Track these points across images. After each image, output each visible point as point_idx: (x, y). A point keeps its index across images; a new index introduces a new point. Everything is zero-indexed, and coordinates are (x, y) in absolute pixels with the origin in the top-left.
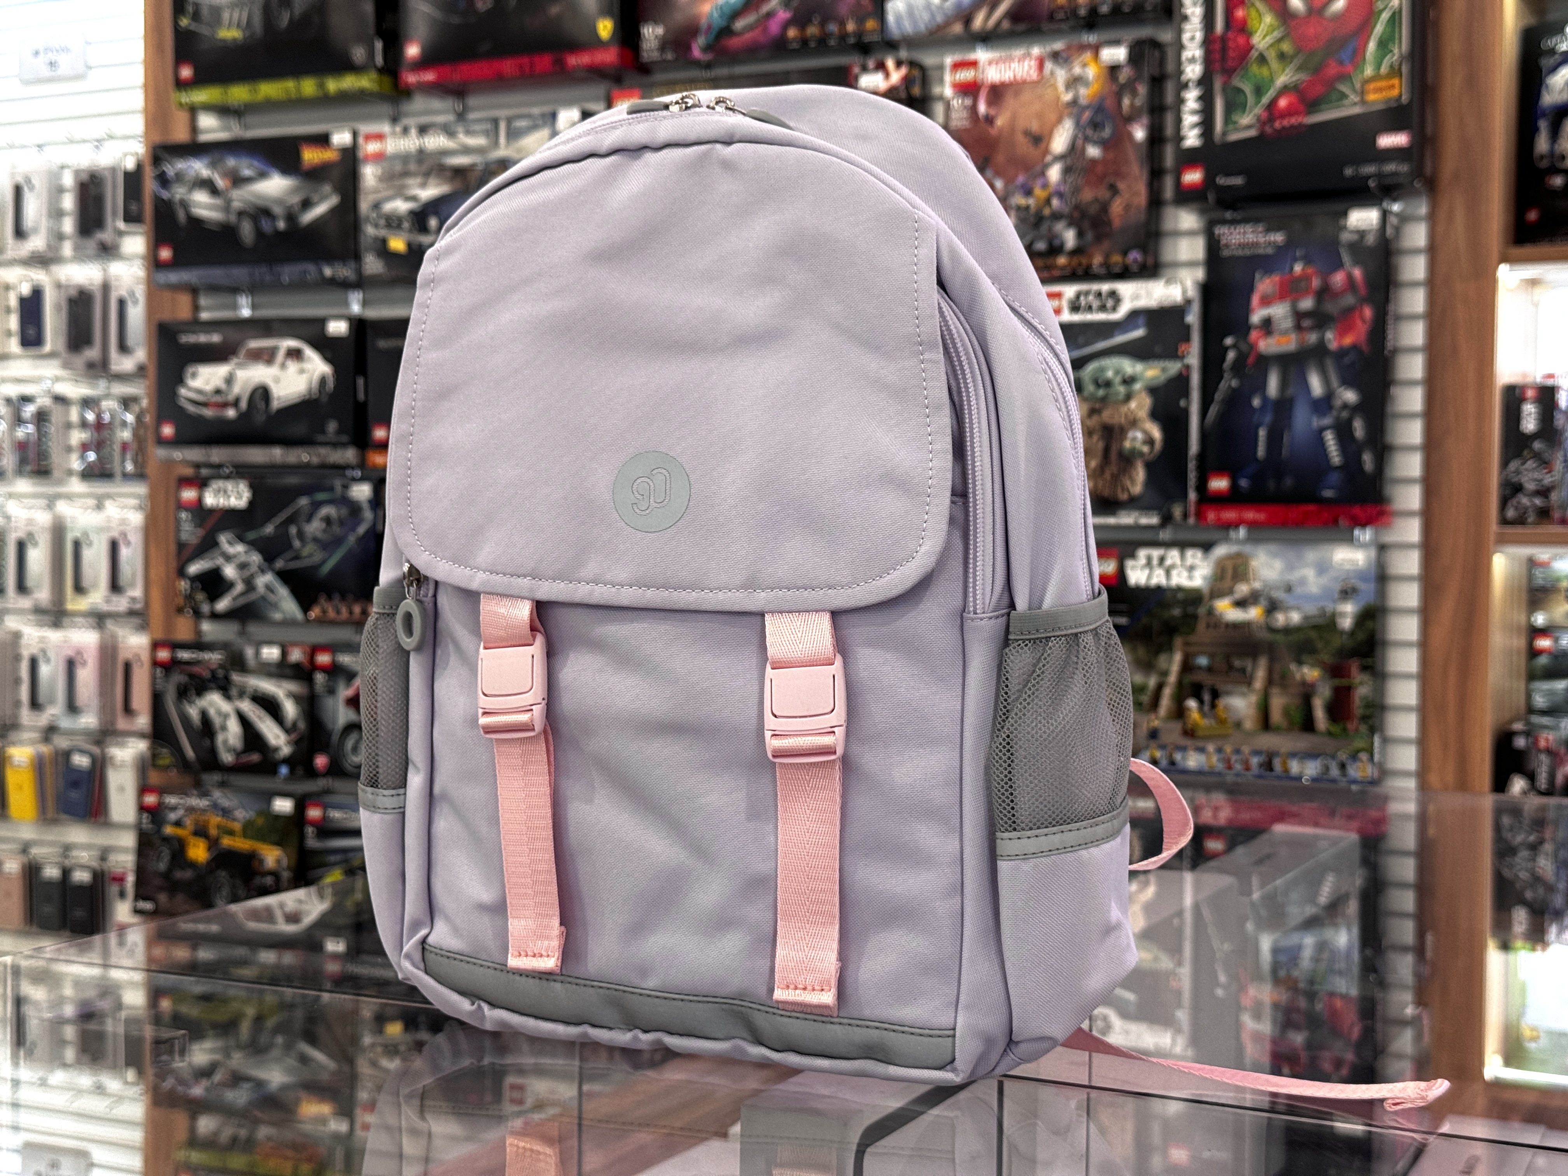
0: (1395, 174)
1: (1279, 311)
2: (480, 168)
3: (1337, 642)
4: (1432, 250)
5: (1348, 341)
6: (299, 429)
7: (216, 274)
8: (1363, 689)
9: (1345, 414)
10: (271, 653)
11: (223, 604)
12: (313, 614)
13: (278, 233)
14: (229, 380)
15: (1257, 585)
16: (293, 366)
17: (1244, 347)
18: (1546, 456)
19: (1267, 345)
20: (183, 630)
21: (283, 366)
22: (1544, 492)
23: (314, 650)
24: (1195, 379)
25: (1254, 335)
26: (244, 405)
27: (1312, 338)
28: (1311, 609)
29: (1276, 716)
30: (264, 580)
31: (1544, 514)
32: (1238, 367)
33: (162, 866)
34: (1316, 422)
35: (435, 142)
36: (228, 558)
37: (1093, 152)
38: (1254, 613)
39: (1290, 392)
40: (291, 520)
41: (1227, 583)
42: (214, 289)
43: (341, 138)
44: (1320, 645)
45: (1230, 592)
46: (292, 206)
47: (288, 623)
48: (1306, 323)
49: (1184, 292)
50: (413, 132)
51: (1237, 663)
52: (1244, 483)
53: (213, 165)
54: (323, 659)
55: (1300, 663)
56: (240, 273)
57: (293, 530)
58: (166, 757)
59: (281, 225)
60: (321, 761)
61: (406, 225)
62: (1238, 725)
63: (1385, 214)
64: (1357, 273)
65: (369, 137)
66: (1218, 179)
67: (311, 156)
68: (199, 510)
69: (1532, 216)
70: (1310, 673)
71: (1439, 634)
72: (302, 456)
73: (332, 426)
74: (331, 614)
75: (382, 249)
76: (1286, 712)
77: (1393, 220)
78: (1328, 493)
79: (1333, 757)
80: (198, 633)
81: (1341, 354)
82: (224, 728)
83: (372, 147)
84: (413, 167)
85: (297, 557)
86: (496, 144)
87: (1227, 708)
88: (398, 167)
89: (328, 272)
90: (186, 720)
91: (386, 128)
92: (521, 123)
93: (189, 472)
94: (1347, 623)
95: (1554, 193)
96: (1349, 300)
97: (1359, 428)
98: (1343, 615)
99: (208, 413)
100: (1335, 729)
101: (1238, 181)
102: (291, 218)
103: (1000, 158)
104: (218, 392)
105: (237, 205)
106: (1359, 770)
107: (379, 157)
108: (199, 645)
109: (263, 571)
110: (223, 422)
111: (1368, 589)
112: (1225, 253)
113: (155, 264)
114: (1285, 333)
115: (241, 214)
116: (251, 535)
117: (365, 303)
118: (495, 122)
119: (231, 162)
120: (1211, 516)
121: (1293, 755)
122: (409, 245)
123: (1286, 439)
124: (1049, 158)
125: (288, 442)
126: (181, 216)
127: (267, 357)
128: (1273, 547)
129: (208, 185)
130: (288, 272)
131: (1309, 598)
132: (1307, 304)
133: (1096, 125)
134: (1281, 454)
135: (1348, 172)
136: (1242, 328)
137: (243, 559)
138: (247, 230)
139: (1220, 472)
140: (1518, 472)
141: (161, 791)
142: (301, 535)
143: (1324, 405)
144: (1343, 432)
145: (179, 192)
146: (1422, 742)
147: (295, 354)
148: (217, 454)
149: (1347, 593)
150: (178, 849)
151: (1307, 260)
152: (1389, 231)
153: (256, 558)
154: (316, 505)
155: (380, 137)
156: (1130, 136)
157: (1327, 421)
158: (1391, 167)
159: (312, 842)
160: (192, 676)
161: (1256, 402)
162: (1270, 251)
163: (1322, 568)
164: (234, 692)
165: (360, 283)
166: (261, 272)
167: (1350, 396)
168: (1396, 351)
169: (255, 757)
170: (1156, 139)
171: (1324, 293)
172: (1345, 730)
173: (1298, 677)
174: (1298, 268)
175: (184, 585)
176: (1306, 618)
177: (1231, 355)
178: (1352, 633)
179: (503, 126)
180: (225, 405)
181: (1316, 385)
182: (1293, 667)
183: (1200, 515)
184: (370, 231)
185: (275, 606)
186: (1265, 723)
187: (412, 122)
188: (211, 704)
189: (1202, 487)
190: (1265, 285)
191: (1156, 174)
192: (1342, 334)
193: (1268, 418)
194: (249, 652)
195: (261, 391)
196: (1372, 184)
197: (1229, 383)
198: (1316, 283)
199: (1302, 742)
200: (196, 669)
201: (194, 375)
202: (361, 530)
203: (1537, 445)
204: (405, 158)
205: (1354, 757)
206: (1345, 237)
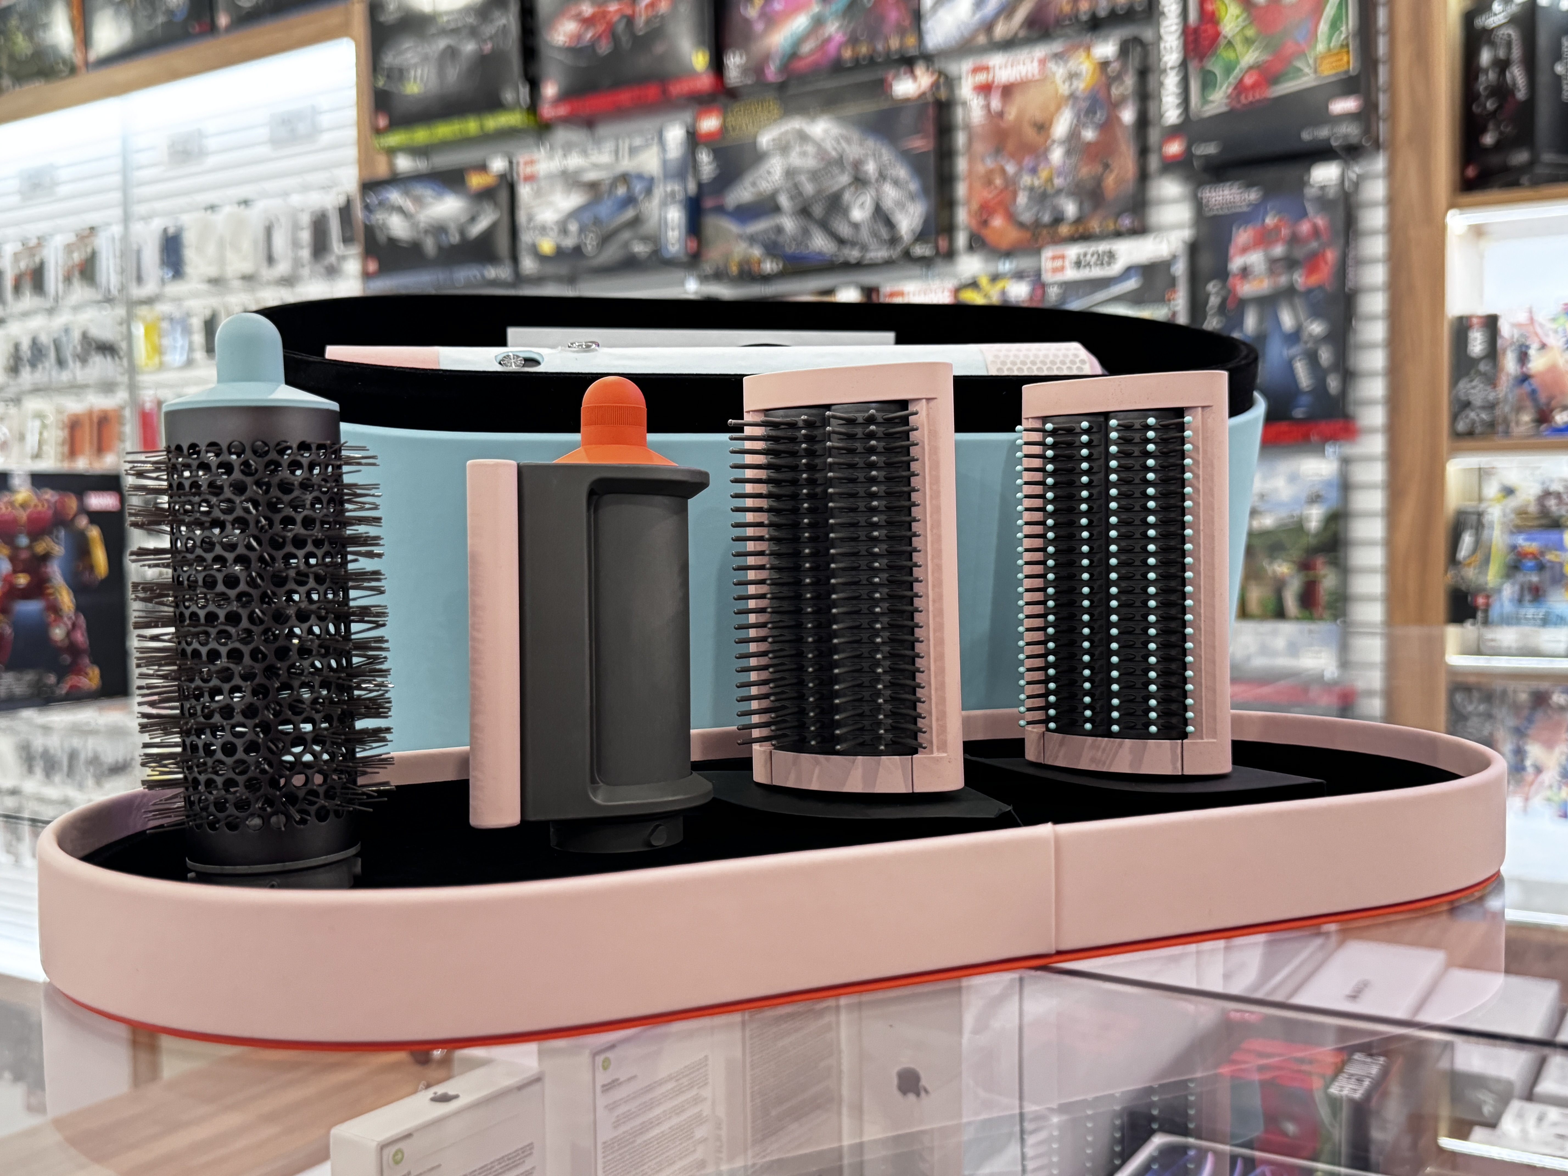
0: (1346, 135)
1: (1255, 259)
2: (607, 181)
3: (1304, 541)
4: (1390, 202)
5: (1315, 281)
8: (1328, 581)
9: (1312, 345)
13: (453, 246)
17: (1225, 292)
18: (1490, 375)
19: (1245, 289)
22: (1490, 407)
25: (1234, 281)
27: (1283, 280)
28: (1283, 514)
29: (1253, 605)
31: (1491, 427)
32: (1220, 308)
34: (1289, 352)
35: (575, 161)
37: (1089, 134)
39: (1265, 327)
43: (498, 165)
44: (1290, 544)
46: (463, 223)
48: (1278, 267)
49: (1172, 248)
50: (559, 155)
53: (405, 194)
55: (1273, 560)
56: (426, 280)
59: (455, 238)
61: (554, 231)
63: (1344, 171)
64: (1321, 221)
66: (1195, 149)
67: (475, 180)
69: (1472, 171)
70: (1282, 568)
75: (535, 251)
76: (1262, 603)
77: (1353, 178)
78: (1300, 413)
81: (1307, 293)
83: (524, 171)
86: (619, 159)
89: (488, 274)
92: (639, 144)
94: (1314, 525)
95: (1486, 150)
96: (1314, 245)
97: (1325, 356)
98: (1309, 518)
100: (1303, 614)
101: (1211, 149)
102: (462, 232)
103: (1011, 145)
105: (421, 224)
107: (531, 178)
111: (1333, 495)
112: (1210, 213)
113: (366, 275)
114: (1261, 277)
115: (425, 231)
118: (618, 142)
119: (416, 190)
122: (556, 247)
123: (1260, 367)
124: (1049, 142)
126: (382, 237)
129: (402, 210)
130: (463, 277)
131: (1281, 504)
132: (1278, 251)
133: (1091, 111)
135: (1306, 135)
136: (1223, 275)
138: (430, 245)
140: (1465, 390)
143: (1294, 337)
144: (1311, 359)
145: (380, 217)
149: (1314, 499)
151: (1277, 213)
152: (1348, 186)
155: (531, 162)
156: (1118, 119)
157: (1297, 350)
158: (1346, 129)
162: (1245, 209)
163: (1293, 479)
165: (517, 282)
167: (1317, 328)
171: (1293, 241)
172: (1311, 615)
173: (1271, 572)
174: (1269, 220)
176: (1279, 522)
177: (1214, 300)
178: (1319, 534)
179: (625, 147)
181: (1287, 320)
182: (1266, 564)
184: (527, 238)
190: (1241, 236)
191: (1143, 152)
192: (1308, 275)
198: (1286, 232)
203: (1483, 366)
206: (1310, 192)
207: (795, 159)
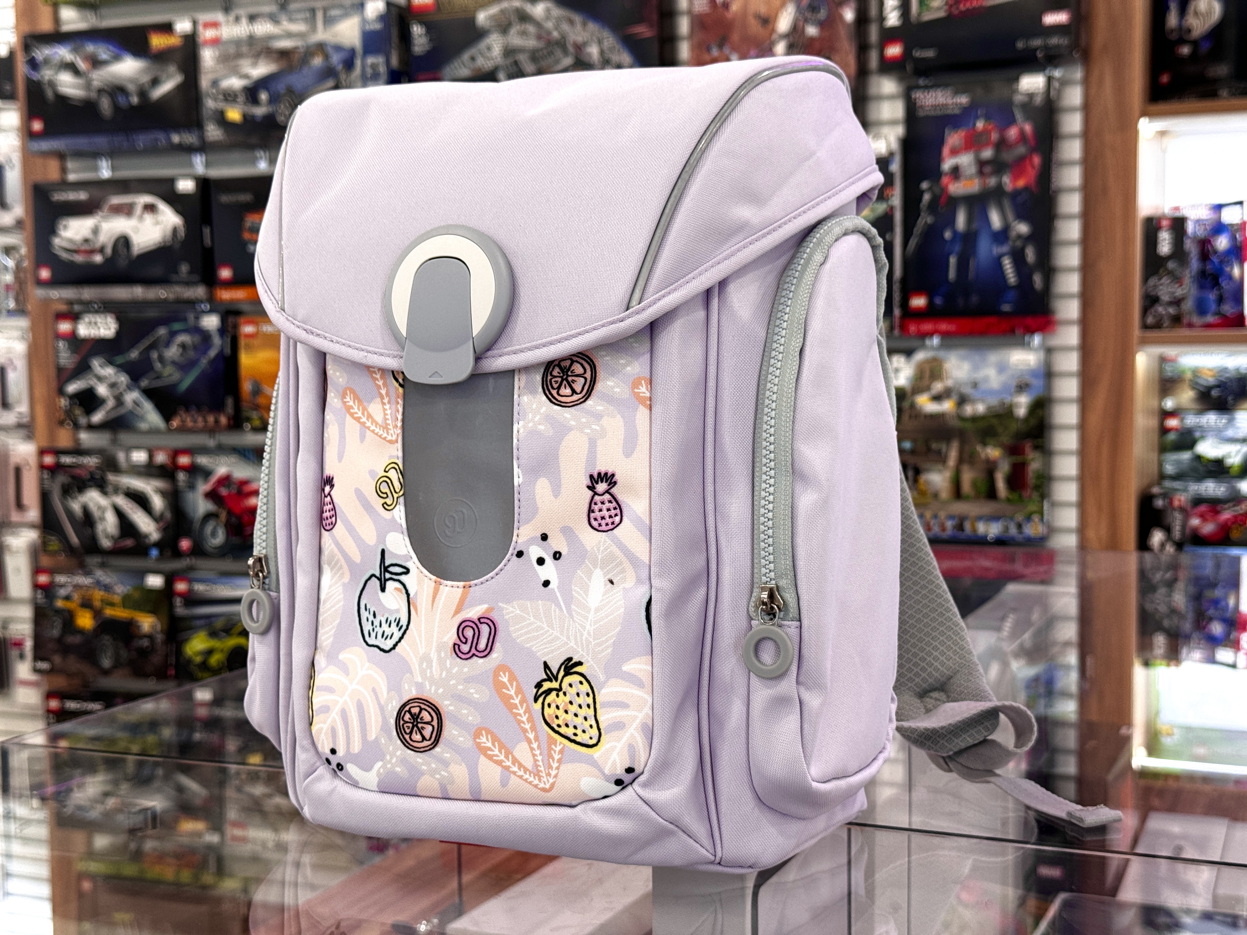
0: (1058, 47)
1: (966, 160)
2: (302, 50)
3: (1014, 427)
4: (1087, 108)
5: (1021, 183)
6: (157, 271)
7: (82, 142)
8: (1035, 465)
9: (1019, 243)
10: (140, 457)
11: (97, 417)
12: (175, 423)
13: (132, 108)
14: (96, 231)
15: (949, 383)
16: (149, 218)
17: (937, 190)
18: (1177, 273)
19: (956, 188)
20: (64, 439)
21: (141, 218)
22: (1177, 302)
23: (176, 453)
24: (898, 217)
25: (945, 180)
26: (109, 251)
27: (992, 181)
28: (994, 401)
29: (966, 487)
30: (132, 397)
31: (1177, 320)
32: (933, 207)
33: (56, 632)
34: (997, 250)
35: (263, 28)
36: (100, 379)
37: (812, 31)
38: (947, 406)
39: (975, 226)
40: (153, 346)
41: (926, 382)
42: (79, 154)
43: (183, 26)
44: (1000, 430)
45: (928, 389)
46: (143, 84)
47: (153, 431)
48: (988, 169)
49: (888, 145)
50: (244, 21)
51: (934, 446)
52: (938, 301)
53: (75, 50)
54: (184, 460)
55: (985, 444)
56: (101, 141)
57: (155, 355)
58: (55, 544)
59: (135, 100)
60: (185, 544)
61: (241, 99)
62: (936, 495)
63: (1050, 80)
64: (1028, 128)
65: (207, 25)
66: (914, 52)
67: (157, 41)
68: (73, 339)
69: (1165, 79)
70: (993, 452)
71: (1094, 419)
72: (160, 293)
73: (184, 268)
74: (190, 424)
75: (221, 119)
76: (974, 484)
77: (1056, 84)
78: (1006, 308)
79: (1012, 519)
80: (77, 441)
81: (1015, 195)
82: (103, 519)
83: (209, 34)
84: (245, 49)
85: (159, 377)
86: (314, 29)
87: (927, 482)
88: (232, 50)
89: (176, 138)
90: (70, 514)
91: (219, 16)
92: (334, 12)
93: (63, 308)
94: (1021, 412)
95: (1182, 60)
96: (1021, 150)
97: (1030, 254)
98: (1017, 405)
99: (79, 258)
100: (1014, 496)
101: (930, 53)
102: (143, 94)
103: (735, 37)
104: (86, 241)
105: (96, 84)
106: (1033, 530)
107: (215, 42)
108: (78, 451)
109: (129, 388)
110: (90, 266)
111: (1038, 383)
112: (921, 113)
113: (29, 135)
114: (970, 178)
115: (100, 91)
116: (120, 360)
117: (208, 165)
118: (313, 11)
119: (90, 48)
120: (913, 328)
121: (980, 518)
122: (245, 116)
123: (972, 264)
124: (774, 36)
125: (147, 282)
126: (49, 94)
127: (127, 210)
128: (962, 352)
129: (72, 67)
130: (142, 140)
131: (992, 392)
132: (987, 153)
133: (813, 8)
134: (967, 276)
135: (1020, 45)
136: (935, 174)
137: (113, 380)
138: (105, 105)
139: (918, 292)
140: (1155, 286)
141: (51, 572)
142: (161, 359)
143: (1002, 236)
144: (1018, 257)
145: (47, 74)
146: (1082, 505)
147: (150, 208)
148: (88, 293)
149: (1022, 388)
150: (68, 618)
151: (988, 117)
152: (1052, 93)
153: (123, 379)
154: (173, 334)
155: (215, 25)
156: (841, 17)
157: (1005, 249)
158: (1054, 41)
159: (180, 610)
160: (74, 477)
161: (948, 235)
162: (957, 111)
163: (1002, 368)
164: (110, 489)
165: (204, 147)
166: (119, 140)
167: (1023, 228)
168: (1058, 191)
169: (129, 542)
170: (862, 19)
171: (1001, 145)
172: (1020, 496)
173: (983, 456)
174: (980, 125)
175: (63, 402)
176: (989, 408)
177: (927, 197)
178: (1026, 419)
179: (320, 15)
180: (92, 252)
181: (995, 220)
182: (979, 448)
183: (904, 328)
184: (210, 104)
185: (142, 418)
186: (957, 493)
187: (242, 12)
188: (92, 499)
189: (904, 304)
190: (953, 139)
191: (863, 48)
192: (1015, 178)
193: (957, 248)
194: (121, 456)
195: (122, 240)
196: (1039, 55)
197: (925, 219)
198: (994, 136)
199: (987, 508)
200: (78, 471)
201: (65, 227)
202: (213, 353)
203: (1171, 265)
204: (237, 42)
205: (1029, 518)
206: (1018, 99)
207: (515, 39)
